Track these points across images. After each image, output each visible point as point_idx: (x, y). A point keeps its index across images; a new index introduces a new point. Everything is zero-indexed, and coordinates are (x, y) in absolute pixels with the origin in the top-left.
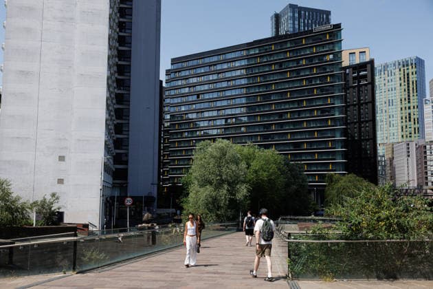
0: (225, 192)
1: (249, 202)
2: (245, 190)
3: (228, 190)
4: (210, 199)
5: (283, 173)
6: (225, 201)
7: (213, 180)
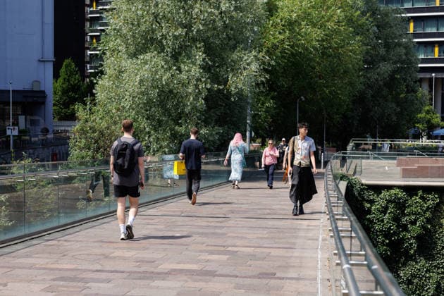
0: (196, 71)
1: (270, 104)
2: (254, 67)
3: (206, 68)
4: (154, 94)
5: (359, 30)
6: (196, 99)
7: (164, 37)
